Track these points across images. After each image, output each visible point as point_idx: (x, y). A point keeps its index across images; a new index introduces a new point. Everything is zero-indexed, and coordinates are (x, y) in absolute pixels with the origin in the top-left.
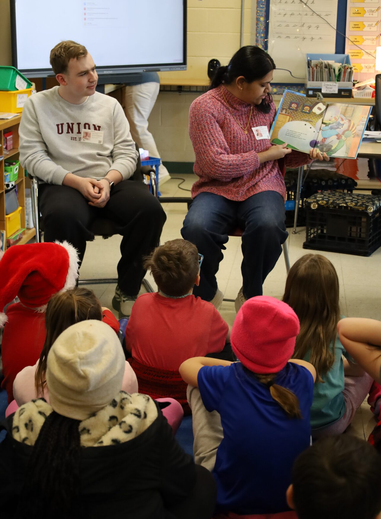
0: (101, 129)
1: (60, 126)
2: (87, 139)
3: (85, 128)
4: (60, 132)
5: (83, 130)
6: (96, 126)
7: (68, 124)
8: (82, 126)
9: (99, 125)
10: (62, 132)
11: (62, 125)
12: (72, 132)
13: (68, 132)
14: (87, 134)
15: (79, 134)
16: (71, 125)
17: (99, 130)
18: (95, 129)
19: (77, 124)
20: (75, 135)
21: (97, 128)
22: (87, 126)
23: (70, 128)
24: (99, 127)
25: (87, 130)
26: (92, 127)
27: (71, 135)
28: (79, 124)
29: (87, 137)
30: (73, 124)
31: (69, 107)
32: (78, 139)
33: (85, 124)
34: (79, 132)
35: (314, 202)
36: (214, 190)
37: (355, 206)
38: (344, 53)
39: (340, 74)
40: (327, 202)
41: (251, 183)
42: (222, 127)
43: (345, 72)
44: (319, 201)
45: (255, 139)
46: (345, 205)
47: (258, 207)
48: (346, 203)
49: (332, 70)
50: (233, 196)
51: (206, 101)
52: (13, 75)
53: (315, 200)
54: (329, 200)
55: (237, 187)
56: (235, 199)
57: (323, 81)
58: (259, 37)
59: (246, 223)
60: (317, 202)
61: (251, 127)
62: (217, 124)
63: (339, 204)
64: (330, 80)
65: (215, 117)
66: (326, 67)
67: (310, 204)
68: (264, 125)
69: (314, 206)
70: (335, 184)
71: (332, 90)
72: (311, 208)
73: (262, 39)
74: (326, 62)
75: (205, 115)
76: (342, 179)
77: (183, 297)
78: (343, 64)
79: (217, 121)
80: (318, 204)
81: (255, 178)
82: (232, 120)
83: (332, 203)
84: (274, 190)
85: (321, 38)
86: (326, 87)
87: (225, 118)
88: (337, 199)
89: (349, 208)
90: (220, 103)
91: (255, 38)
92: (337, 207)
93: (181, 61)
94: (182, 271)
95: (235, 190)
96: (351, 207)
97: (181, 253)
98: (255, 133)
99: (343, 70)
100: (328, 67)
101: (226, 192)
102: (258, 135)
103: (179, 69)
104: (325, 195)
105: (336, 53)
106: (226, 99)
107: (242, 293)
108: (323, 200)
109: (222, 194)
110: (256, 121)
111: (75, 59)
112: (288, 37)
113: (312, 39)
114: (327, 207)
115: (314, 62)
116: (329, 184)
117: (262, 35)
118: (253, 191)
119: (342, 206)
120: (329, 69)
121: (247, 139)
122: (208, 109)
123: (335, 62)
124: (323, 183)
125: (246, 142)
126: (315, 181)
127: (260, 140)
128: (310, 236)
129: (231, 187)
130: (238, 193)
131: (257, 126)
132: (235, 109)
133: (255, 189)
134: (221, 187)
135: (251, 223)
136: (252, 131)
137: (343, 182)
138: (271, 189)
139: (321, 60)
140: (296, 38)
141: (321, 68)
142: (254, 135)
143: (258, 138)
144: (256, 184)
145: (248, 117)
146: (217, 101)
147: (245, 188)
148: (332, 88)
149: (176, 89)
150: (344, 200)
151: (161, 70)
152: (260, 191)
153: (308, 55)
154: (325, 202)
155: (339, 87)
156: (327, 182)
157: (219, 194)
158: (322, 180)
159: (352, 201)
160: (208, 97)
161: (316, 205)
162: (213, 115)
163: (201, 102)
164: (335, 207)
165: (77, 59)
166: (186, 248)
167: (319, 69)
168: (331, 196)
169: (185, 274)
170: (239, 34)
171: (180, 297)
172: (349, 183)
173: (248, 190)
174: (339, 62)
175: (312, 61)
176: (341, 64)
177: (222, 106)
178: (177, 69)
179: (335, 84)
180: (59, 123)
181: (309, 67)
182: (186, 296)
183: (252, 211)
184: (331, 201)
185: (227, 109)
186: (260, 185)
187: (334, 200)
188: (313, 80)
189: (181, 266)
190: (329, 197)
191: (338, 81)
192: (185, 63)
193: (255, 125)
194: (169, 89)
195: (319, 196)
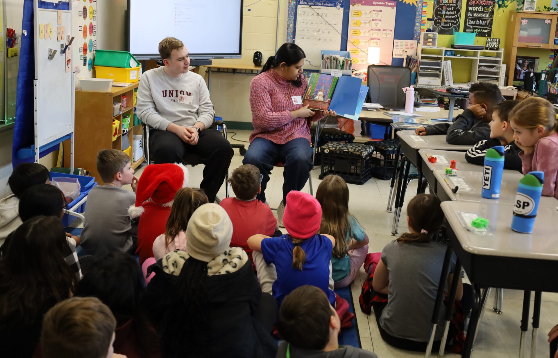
0: (191, 95)
1: (165, 92)
2: (182, 101)
3: (181, 94)
4: (165, 96)
5: (179, 95)
6: (188, 93)
7: (170, 91)
8: (179, 93)
9: (190, 92)
10: (166, 96)
11: (166, 91)
12: (172, 96)
13: (170, 96)
14: (182, 97)
15: (177, 98)
16: (171, 92)
17: (190, 95)
18: (187, 94)
19: (176, 91)
20: (174, 98)
21: (189, 94)
22: (182, 92)
23: (171, 94)
24: (190, 93)
25: (182, 95)
26: (185, 93)
27: (171, 98)
28: (177, 91)
29: (182, 100)
30: (173, 91)
31: (171, 80)
32: (176, 101)
33: (181, 91)
34: (177, 96)
35: (327, 148)
36: (266, 137)
37: (354, 151)
38: (346, 50)
39: (343, 65)
40: (336, 148)
41: (290, 133)
42: (271, 95)
43: (347, 63)
44: (330, 147)
45: (293, 104)
46: (347, 151)
47: (294, 148)
48: (348, 149)
49: (339, 62)
50: (278, 141)
51: (261, 79)
52: (129, 57)
53: (328, 147)
54: (337, 147)
55: (281, 135)
56: (279, 143)
57: (332, 69)
58: (289, 37)
59: (287, 158)
60: (329, 148)
61: (291, 96)
62: (268, 94)
63: (343, 150)
64: (336, 68)
65: (266, 89)
66: (334, 60)
67: (324, 149)
68: (299, 95)
69: (327, 151)
70: (340, 137)
71: (338, 75)
72: (324, 152)
73: (291, 39)
74: (334, 56)
75: (260, 87)
76: (344, 134)
77: (251, 200)
78: (345, 58)
79: (268, 92)
80: (329, 150)
81: (292, 130)
82: (278, 91)
83: (339, 149)
84: (304, 137)
85: (331, 40)
86: (334, 73)
87: (273, 89)
88: (342, 146)
89: (350, 153)
90: (270, 80)
91: (286, 38)
92: (342, 152)
93: (238, 52)
94: (251, 184)
95: (279, 137)
96: (351, 152)
97: (249, 173)
98: (293, 100)
99: (346, 62)
100: (336, 59)
101: (273, 138)
102: (295, 101)
103: (236, 57)
104: (334, 144)
105: (341, 50)
106: (274, 77)
107: (283, 203)
108: (333, 147)
109: (271, 139)
110: (294, 92)
111: (176, 50)
112: (308, 38)
113: (325, 40)
114: (335, 152)
115: (326, 56)
116: (336, 137)
117: (291, 36)
118: (290, 137)
119: (345, 151)
120: (336, 61)
121: (288, 103)
122: (262, 84)
123: (340, 56)
124: (332, 137)
125: (287, 105)
126: (327, 135)
127: (296, 105)
128: (323, 171)
129: (276, 135)
130: (281, 139)
131: (294, 96)
132: (280, 83)
133: (292, 136)
134: (270, 135)
135: (290, 158)
136: (291, 99)
137: (345, 136)
138: (302, 137)
139: (331, 55)
140: (314, 39)
141: (331, 60)
142: (292, 102)
143: (295, 103)
144: (293, 133)
145: (289, 89)
146: (268, 79)
147: (286, 136)
148: (338, 74)
149: (231, 71)
150: (347, 148)
151: (225, 57)
152: (295, 138)
153: (322, 51)
154: (334, 148)
155: (342, 73)
156: (334, 136)
157: (269, 139)
158: (331, 135)
159: (352, 148)
160: (263, 76)
161: (328, 151)
162: (265, 88)
163: (258, 79)
164: (340, 152)
165: (177, 50)
166: (253, 170)
167: (329, 61)
168: (338, 145)
169: (252, 185)
170: (276, 35)
171: (249, 201)
172: (349, 137)
173: (288, 137)
174: (343, 57)
175: (325, 55)
176: (344, 58)
177: (272, 82)
178: (235, 57)
179: (340, 71)
180: (164, 90)
181: (323, 59)
182: (252, 200)
183: (290, 151)
184: (338, 148)
185: (275, 83)
186: (295, 134)
187: (340, 148)
188: (325, 68)
189: (250, 180)
190: (337, 145)
191: (342, 69)
192: (240, 53)
193: (293, 95)
194: (226, 71)
195: (330, 145)
